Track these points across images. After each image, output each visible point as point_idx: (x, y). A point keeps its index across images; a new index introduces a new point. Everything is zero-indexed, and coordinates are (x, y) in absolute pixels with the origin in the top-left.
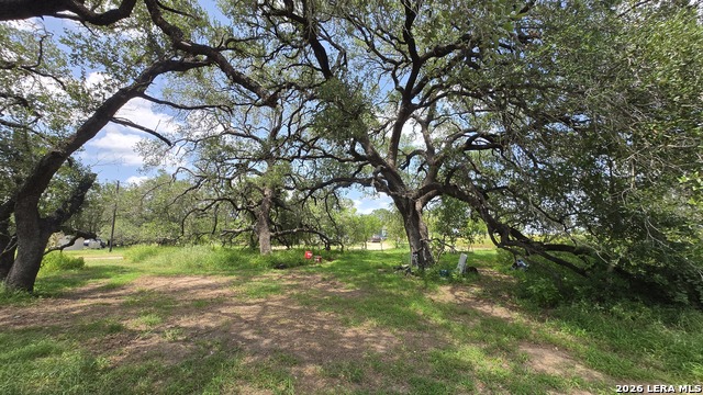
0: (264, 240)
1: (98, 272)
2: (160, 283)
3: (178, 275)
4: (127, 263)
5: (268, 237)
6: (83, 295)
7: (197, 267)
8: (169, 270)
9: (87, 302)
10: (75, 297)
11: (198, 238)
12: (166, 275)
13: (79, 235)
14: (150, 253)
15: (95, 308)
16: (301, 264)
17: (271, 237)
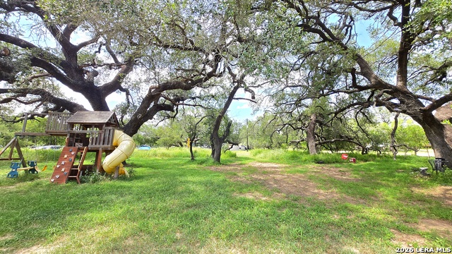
0: (311, 146)
1: (240, 159)
2: (258, 164)
3: (266, 162)
4: (251, 156)
5: (314, 145)
6: (232, 166)
7: (277, 159)
8: (265, 160)
9: (232, 167)
10: (229, 165)
11: (280, 145)
12: (262, 162)
13: (234, 144)
14: (259, 152)
15: (234, 169)
16: (337, 162)
17: (316, 145)
